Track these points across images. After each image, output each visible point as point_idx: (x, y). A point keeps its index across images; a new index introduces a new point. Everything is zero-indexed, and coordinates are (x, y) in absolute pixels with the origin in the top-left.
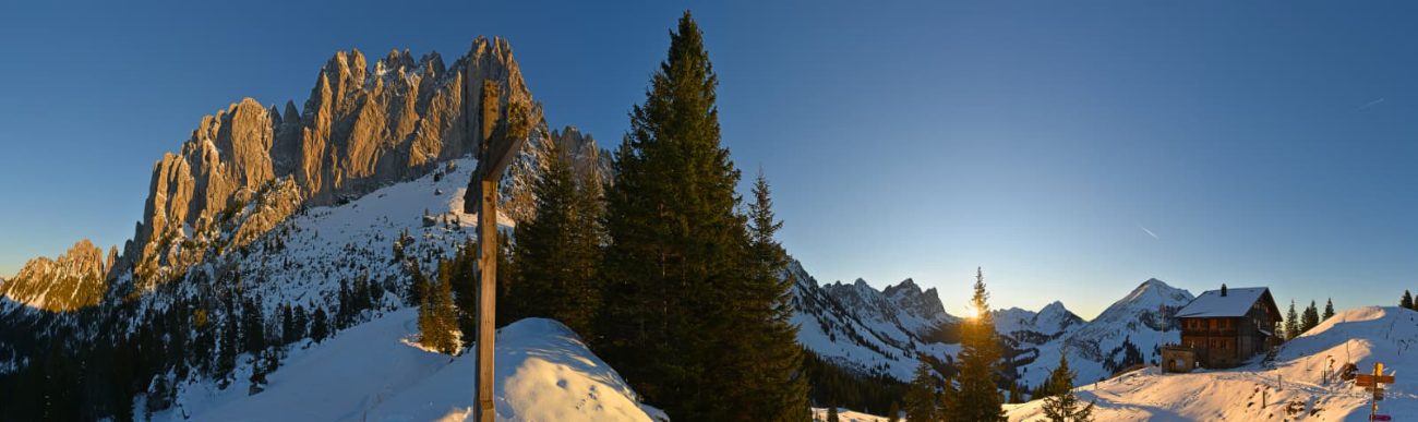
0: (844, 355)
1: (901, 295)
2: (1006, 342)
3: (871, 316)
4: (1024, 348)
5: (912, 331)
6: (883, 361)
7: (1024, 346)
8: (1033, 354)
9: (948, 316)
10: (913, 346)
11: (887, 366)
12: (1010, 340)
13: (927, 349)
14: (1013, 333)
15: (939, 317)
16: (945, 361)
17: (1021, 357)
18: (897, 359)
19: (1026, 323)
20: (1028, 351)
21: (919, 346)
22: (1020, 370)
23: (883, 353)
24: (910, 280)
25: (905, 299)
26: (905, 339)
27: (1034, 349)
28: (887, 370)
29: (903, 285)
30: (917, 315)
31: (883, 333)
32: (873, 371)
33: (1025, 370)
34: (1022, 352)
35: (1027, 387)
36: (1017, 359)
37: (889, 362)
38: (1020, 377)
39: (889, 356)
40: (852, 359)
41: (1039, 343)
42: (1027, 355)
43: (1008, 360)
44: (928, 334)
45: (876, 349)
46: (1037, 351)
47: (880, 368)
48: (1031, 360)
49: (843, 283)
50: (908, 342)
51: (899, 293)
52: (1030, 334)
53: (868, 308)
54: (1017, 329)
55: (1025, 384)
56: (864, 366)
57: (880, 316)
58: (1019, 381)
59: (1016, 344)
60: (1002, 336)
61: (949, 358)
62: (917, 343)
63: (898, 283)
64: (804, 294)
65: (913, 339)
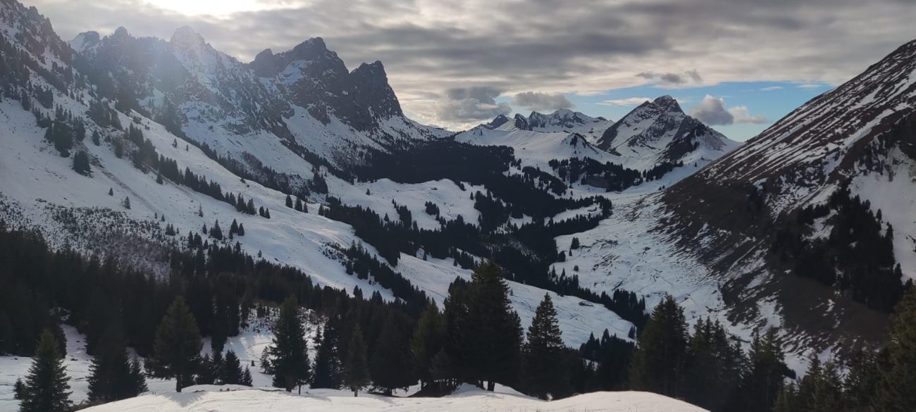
0: (115, 204)
2: (537, 181)
4: (576, 197)
5: (320, 152)
6: (225, 216)
7: (578, 192)
8: (596, 210)
9: (409, 123)
10: (319, 186)
11: (237, 230)
12: (545, 177)
13: (351, 194)
14: (553, 164)
15: (388, 125)
16: (395, 217)
17: (569, 215)
18: (265, 214)
19: (586, 143)
20: (586, 202)
21: (337, 187)
22: (563, 242)
23: (229, 199)
26: (304, 170)
27: (600, 200)
28: (236, 238)
30: (335, 120)
31: (247, 157)
32: (194, 241)
33: (575, 245)
34: (572, 204)
35: (576, 278)
37: (243, 219)
38: (562, 258)
39: (246, 208)
40: (139, 213)
42: (584, 212)
44: (358, 160)
45: (213, 191)
47: (216, 233)
48: (591, 223)
50: (311, 176)
52: (593, 166)
54: (564, 155)
55: (570, 274)
56: (170, 231)
58: (558, 268)
59: (560, 188)
60: (527, 170)
61: (404, 213)
62: (329, 180)
65: (323, 170)
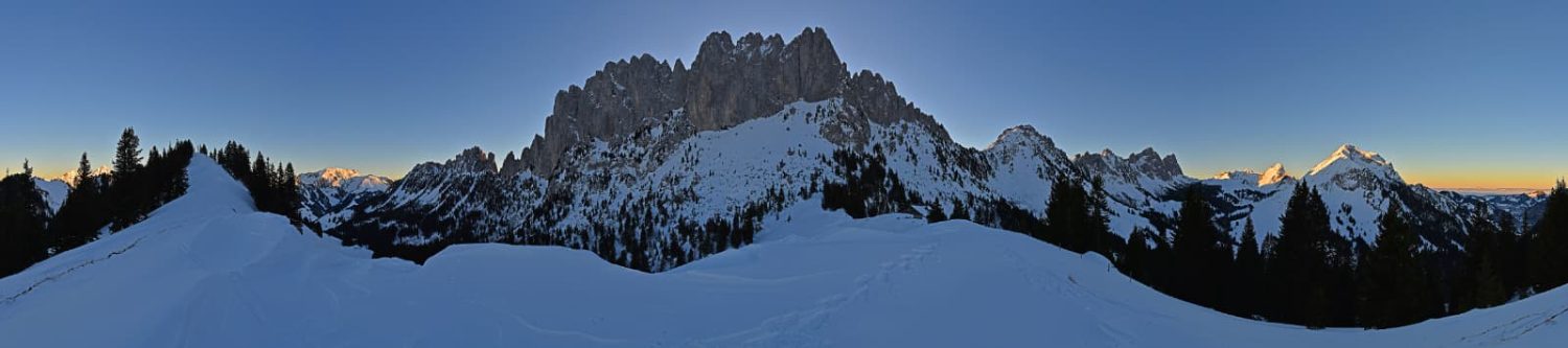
1: (1142, 161)
2: (1228, 198)
3: (1115, 179)
4: (1242, 205)
5: (1149, 191)
7: (1242, 202)
8: (1248, 210)
9: (1183, 177)
10: (1148, 204)
12: (1231, 197)
13: (1159, 206)
14: (1236, 191)
15: (1176, 178)
17: (1238, 212)
20: (1245, 207)
21: (1155, 204)
22: (1233, 223)
24: (1151, 149)
25: (1145, 164)
26: (1142, 198)
27: (1250, 205)
29: (1144, 153)
30: (1156, 178)
31: (1124, 194)
33: (1237, 224)
34: (1239, 208)
36: (1234, 213)
38: (1232, 230)
41: (1256, 200)
42: (1243, 211)
43: (1227, 215)
44: (1164, 193)
46: (1251, 207)
49: (1091, 153)
50: (1144, 200)
51: (1141, 160)
52: (1249, 192)
53: (1113, 173)
54: (1240, 188)
57: (1122, 179)
58: (1230, 233)
59: (1236, 201)
60: (1226, 194)
62: (1152, 201)
63: (1141, 151)
64: (1047, 165)
65: (1149, 198)
